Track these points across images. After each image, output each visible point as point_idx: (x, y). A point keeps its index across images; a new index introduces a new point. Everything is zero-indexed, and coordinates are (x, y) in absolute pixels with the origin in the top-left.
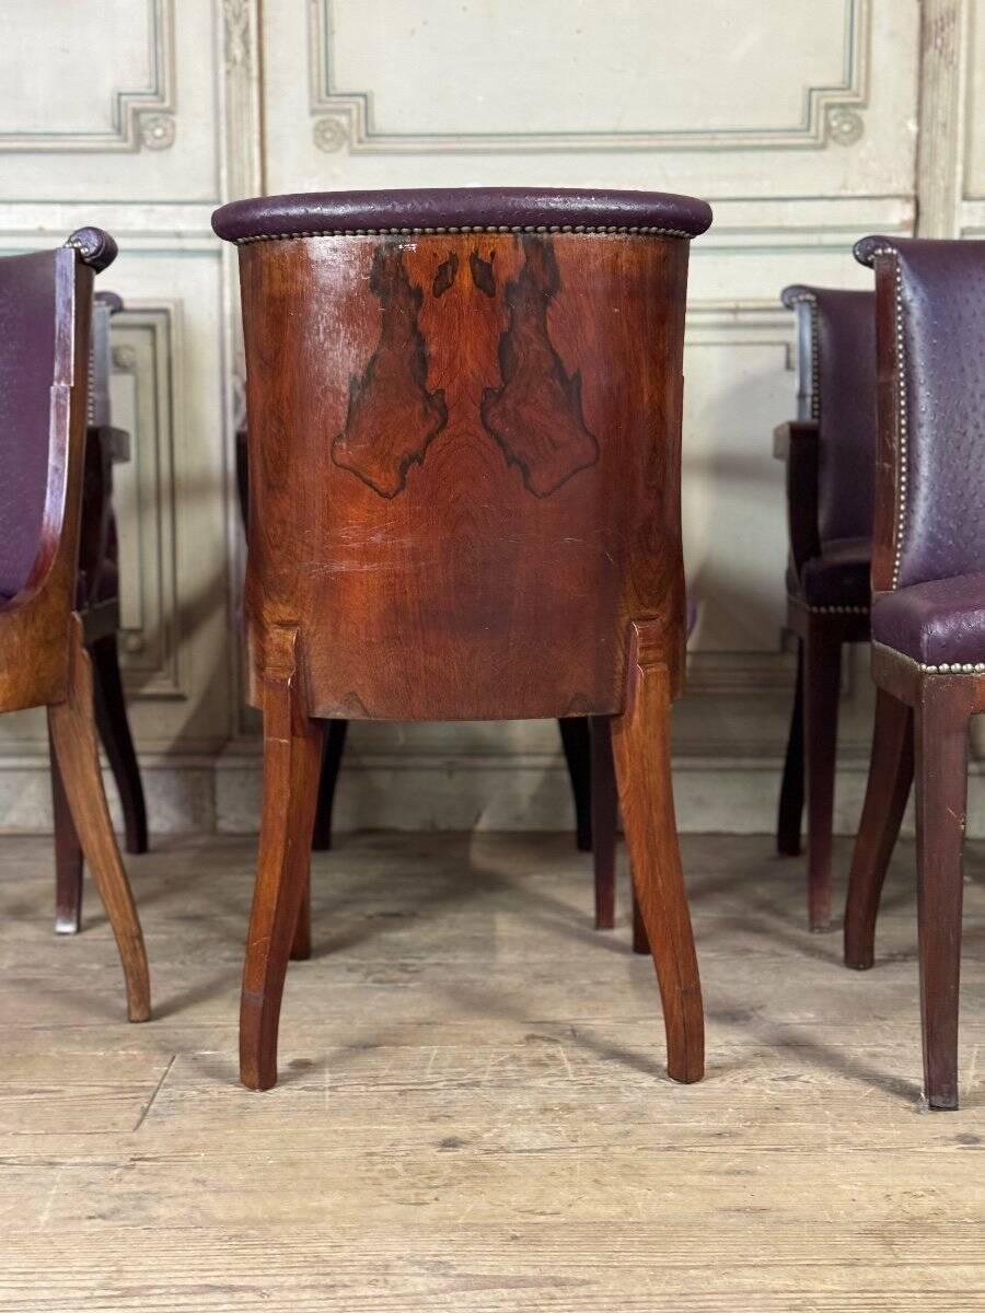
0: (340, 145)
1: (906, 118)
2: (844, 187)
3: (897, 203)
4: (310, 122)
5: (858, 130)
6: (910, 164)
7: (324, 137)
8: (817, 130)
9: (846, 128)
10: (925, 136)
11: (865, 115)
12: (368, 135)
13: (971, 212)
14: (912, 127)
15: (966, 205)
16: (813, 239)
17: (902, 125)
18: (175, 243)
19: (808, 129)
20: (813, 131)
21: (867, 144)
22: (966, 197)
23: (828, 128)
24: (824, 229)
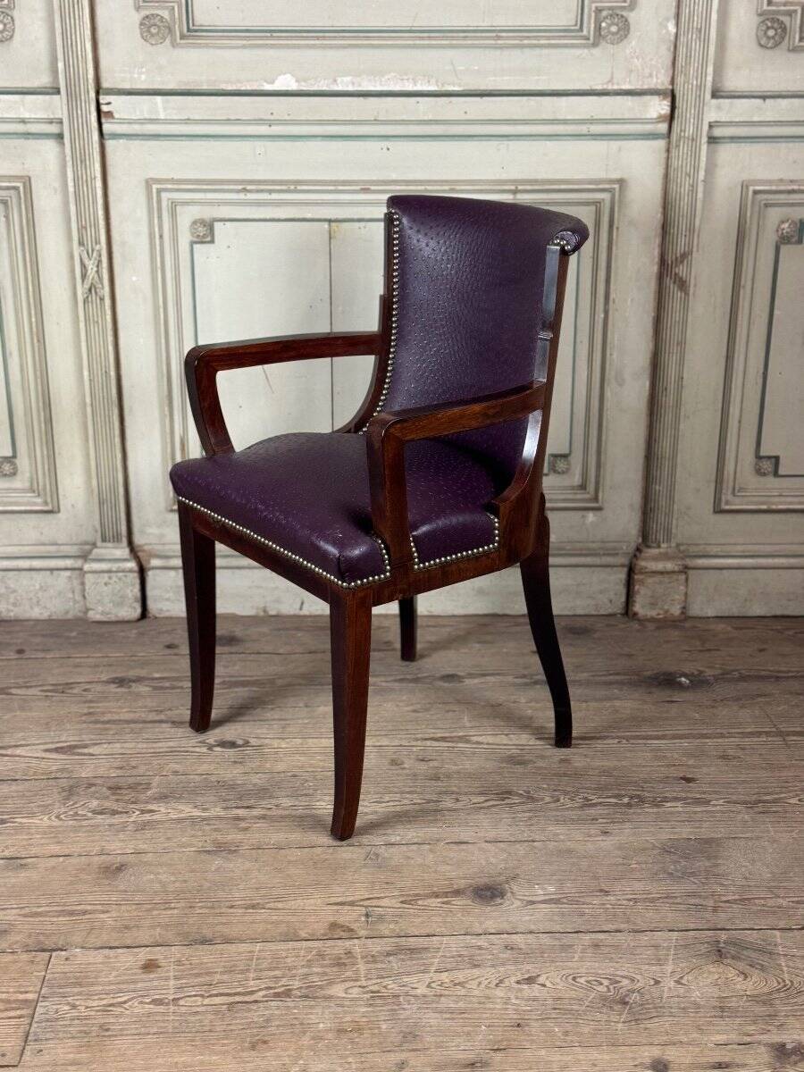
0: (164, 39)
1: (668, 20)
2: (611, 81)
3: (655, 100)
4: (137, 17)
5: (625, 29)
6: (669, 62)
7: (149, 31)
8: (589, 32)
9: (614, 29)
10: (682, 39)
11: (632, 17)
12: (189, 30)
13: (719, 108)
14: (672, 28)
15: (714, 101)
16: (584, 129)
17: (663, 25)
18: (21, 128)
19: (581, 29)
20: (585, 32)
21: (632, 43)
22: (715, 95)
23: (598, 29)
24: (592, 121)
